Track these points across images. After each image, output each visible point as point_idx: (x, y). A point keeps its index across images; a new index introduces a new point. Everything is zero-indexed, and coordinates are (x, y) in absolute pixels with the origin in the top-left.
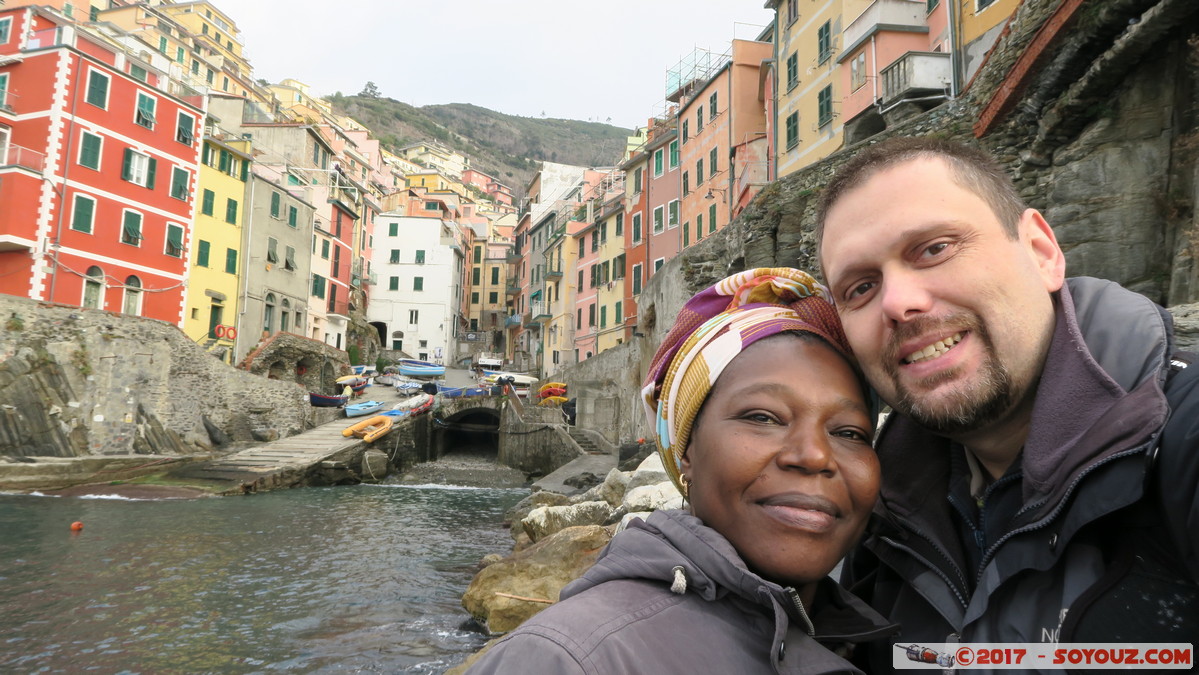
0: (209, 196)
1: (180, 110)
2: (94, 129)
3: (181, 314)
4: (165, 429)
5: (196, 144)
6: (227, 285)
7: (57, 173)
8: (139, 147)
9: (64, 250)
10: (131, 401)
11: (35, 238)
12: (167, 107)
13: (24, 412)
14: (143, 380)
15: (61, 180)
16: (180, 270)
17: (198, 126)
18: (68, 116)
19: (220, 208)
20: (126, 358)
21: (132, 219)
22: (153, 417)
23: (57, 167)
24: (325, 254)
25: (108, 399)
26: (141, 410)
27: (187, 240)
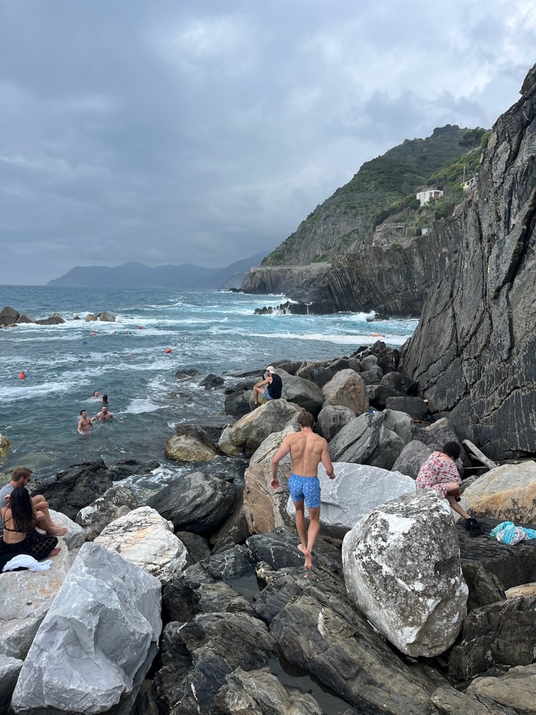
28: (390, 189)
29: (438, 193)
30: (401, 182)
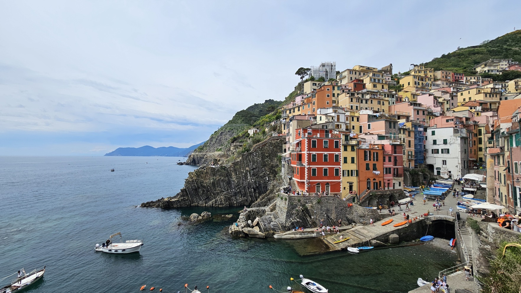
0: (345, 159)
1: (335, 140)
2: (314, 153)
3: (341, 189)
4: (335, 221)
5: (340, 147)
6: (354, 179)
7: (307, 165)
8: (326, 153)
9: (311, 181)
10: (325, 215)
11: (305, 179)
12: (331, 141)
13: (302, 220)
14: (328, 210)
15: (308, 166)
16: (340, 179)
17: (340, 142)
18: (308, 152)
19: (349, 160)
20: (323, 206)
21: (326, 170)
22: (331, 218)
23: (307, 164)
24: (390, 161)
25: (320, 216)
26: (328, 216)
27: (340, 171)
28: (246, 123)
29: (257, 131)
30: (251, 120)
